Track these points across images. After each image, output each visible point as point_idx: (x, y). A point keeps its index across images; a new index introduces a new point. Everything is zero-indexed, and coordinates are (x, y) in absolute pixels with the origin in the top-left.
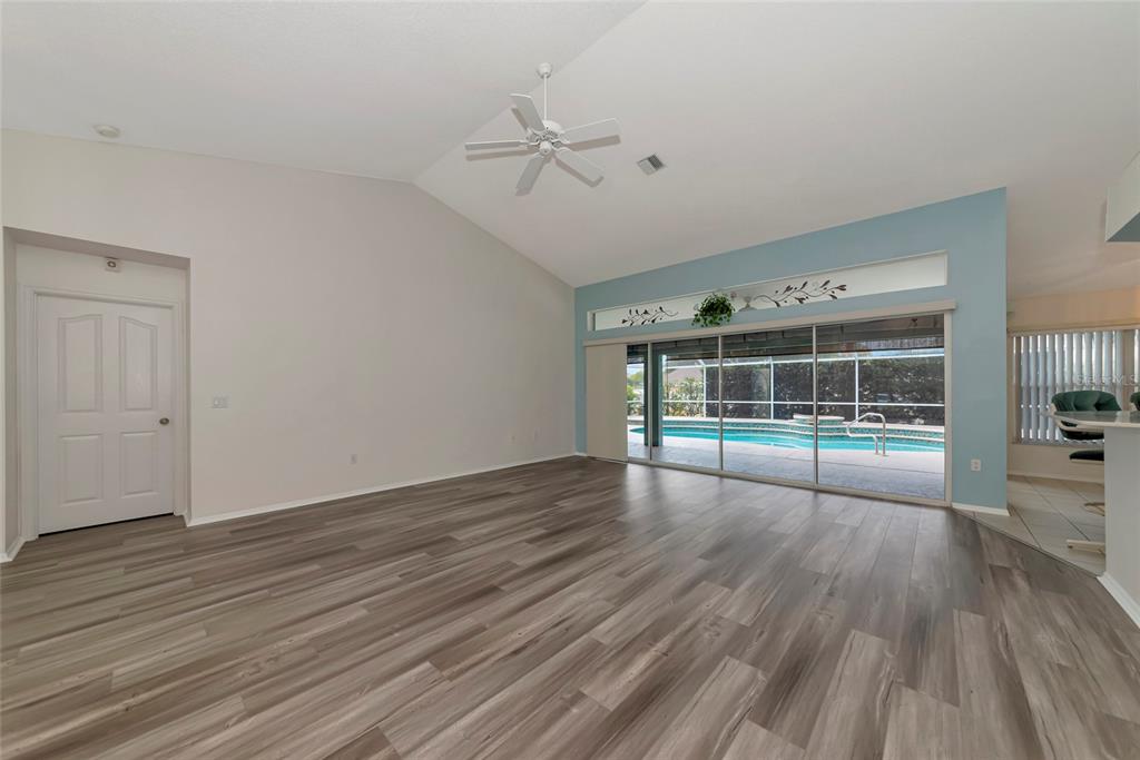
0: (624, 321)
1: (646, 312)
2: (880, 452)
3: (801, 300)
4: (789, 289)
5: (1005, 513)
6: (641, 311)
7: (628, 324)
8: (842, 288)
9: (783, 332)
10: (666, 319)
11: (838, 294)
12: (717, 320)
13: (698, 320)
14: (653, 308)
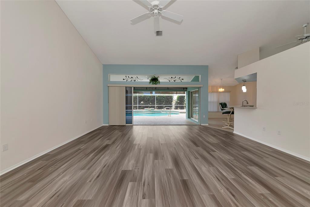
0: (124, 79)
1: (132, 78)
2: (169, 116)
3: (175, 81)
4: (172, 78)
5: (208, 125)
6: (130, 77)
7: (125, 80)
8: (183, 79)
9: (156, 88)
10: (139, 81)
11: (182, 80)
12: (157, 83)
13: (150, 82)
14: (134, 77)
